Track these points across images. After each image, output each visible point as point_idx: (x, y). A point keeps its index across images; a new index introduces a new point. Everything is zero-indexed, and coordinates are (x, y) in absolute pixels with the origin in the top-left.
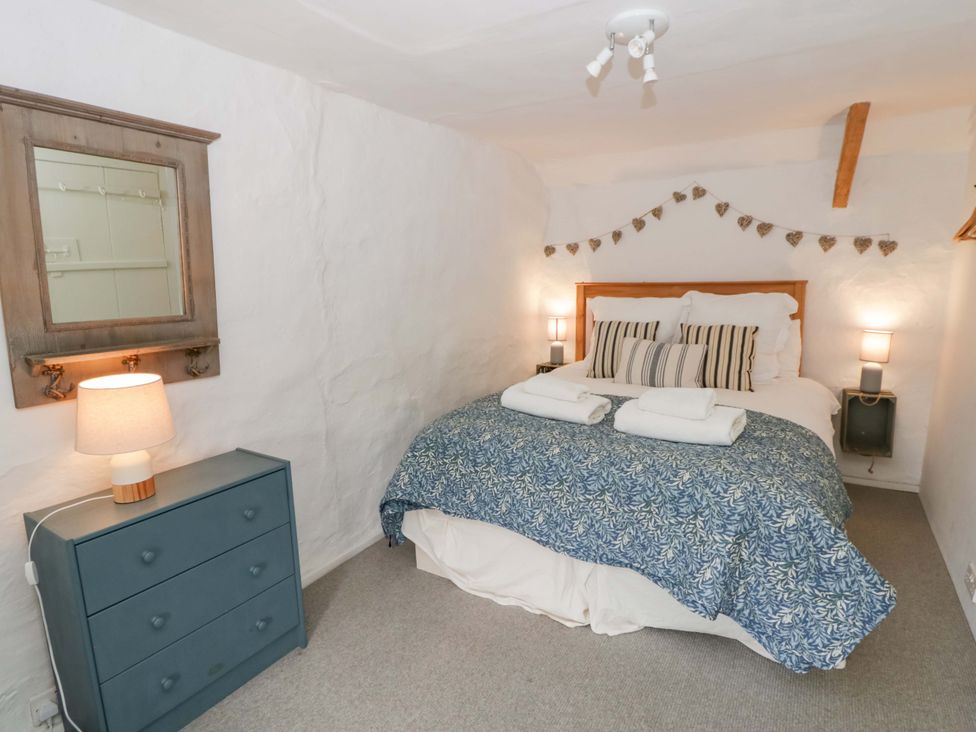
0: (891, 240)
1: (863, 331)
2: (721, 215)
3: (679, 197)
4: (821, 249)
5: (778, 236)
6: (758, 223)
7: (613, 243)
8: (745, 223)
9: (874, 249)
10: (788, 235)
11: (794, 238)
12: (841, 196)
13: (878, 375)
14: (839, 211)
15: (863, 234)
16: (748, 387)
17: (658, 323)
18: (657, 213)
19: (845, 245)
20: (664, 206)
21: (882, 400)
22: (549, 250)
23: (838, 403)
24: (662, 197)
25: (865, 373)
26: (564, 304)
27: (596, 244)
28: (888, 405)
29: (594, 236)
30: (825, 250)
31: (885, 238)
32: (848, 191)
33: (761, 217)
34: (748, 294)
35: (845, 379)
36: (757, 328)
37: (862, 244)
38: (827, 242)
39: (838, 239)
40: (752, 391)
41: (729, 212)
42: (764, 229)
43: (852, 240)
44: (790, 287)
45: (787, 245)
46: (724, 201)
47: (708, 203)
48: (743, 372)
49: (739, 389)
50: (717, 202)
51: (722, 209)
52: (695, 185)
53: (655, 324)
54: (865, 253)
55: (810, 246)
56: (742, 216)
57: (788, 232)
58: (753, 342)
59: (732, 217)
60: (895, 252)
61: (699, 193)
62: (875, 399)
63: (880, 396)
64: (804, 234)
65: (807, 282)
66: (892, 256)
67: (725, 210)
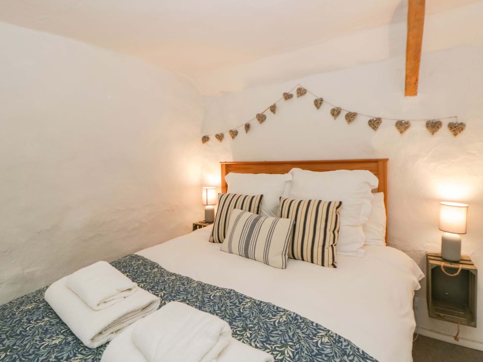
0: (459, 122)
1: (439, 202)
2: (318, 108)
3: (288, 96)
4: (397, 132)
5: (362, 122)
6: (346, 113)
7: (245, 132)
8: (335, 113)
9: (444, 130)
10: (370, 121)
11: (375, 123)
12: (411, 86)
13: (457, 245)
14: (411, 99)
15: (433, 117)
16: (331, 262)
17: (262, 196)
18: (273, 109)
19: (418, 128)
20: (277, 105)
21: (463, 270)
22: (205, 139)
23: (421, 273)
24: (276, 97)
25: (445, 242)
26: (215, 178)
27: (234, 134)
28: (469, 276)
29: (233, 128)
30: (401, 132)
31: (454, 121)
32: (417, 80)
33: (347, 108)
34: (337, 171)
35: (428, 244)
36: (341, 203)
37: (433, 126)
38: (402, 126)
39: (412, 123)
40: (335, 267)
41: (324, 105)
42: (351, 117)
43: (424, 123)
44: (374, 165)
45: (370, 129)
46: (320, 97)
47: (309, 99)
48: (326, 247)
49: (323, 265)
50: (315, 98)
51: (318, 103)
52: (299, 87)
53: (259, 197)
54: (437, 134)
55: (388, 129)
56: (333, 108)
57: (369, 119)
58: (337, 216)
59: (326, 109)
60: (464, 132)
61: (301, 92)
62: (456, 270)
63: (461, 266)
64: (383, 120)
65: (387, 160)
66: (462, 136)
67: (320, 104)
